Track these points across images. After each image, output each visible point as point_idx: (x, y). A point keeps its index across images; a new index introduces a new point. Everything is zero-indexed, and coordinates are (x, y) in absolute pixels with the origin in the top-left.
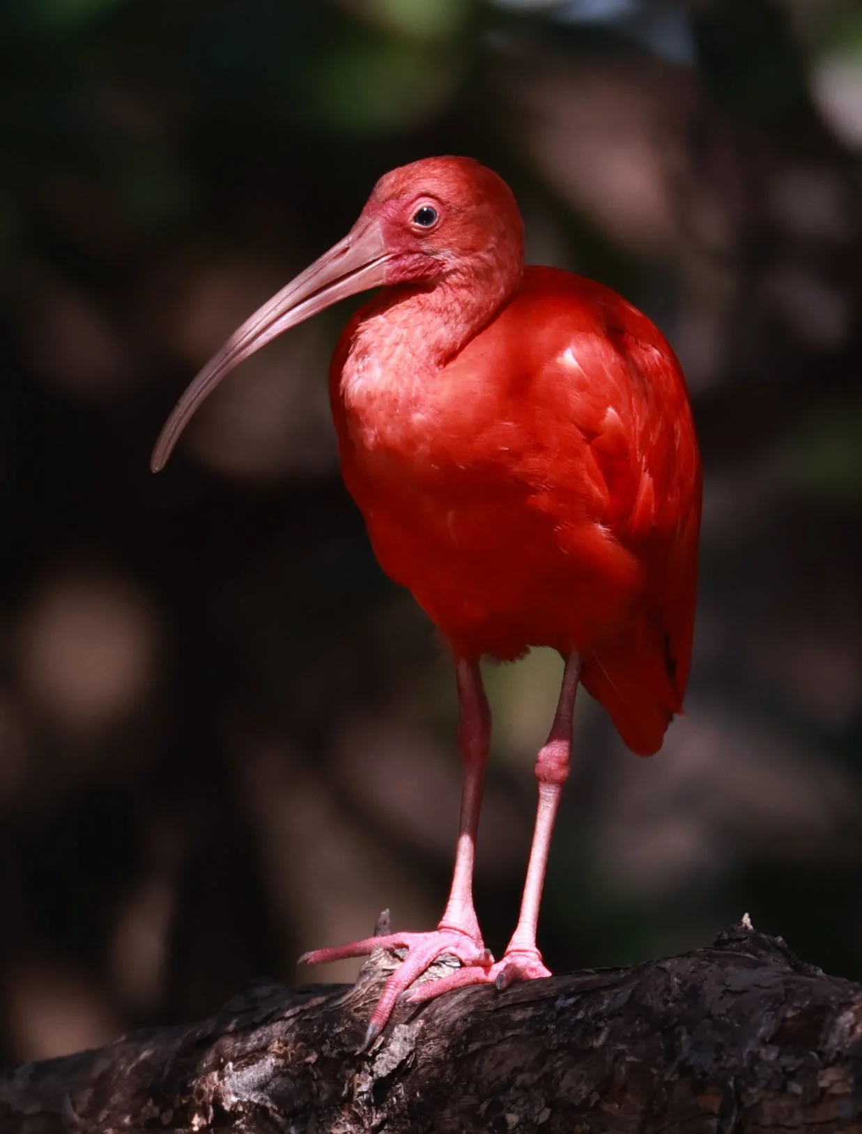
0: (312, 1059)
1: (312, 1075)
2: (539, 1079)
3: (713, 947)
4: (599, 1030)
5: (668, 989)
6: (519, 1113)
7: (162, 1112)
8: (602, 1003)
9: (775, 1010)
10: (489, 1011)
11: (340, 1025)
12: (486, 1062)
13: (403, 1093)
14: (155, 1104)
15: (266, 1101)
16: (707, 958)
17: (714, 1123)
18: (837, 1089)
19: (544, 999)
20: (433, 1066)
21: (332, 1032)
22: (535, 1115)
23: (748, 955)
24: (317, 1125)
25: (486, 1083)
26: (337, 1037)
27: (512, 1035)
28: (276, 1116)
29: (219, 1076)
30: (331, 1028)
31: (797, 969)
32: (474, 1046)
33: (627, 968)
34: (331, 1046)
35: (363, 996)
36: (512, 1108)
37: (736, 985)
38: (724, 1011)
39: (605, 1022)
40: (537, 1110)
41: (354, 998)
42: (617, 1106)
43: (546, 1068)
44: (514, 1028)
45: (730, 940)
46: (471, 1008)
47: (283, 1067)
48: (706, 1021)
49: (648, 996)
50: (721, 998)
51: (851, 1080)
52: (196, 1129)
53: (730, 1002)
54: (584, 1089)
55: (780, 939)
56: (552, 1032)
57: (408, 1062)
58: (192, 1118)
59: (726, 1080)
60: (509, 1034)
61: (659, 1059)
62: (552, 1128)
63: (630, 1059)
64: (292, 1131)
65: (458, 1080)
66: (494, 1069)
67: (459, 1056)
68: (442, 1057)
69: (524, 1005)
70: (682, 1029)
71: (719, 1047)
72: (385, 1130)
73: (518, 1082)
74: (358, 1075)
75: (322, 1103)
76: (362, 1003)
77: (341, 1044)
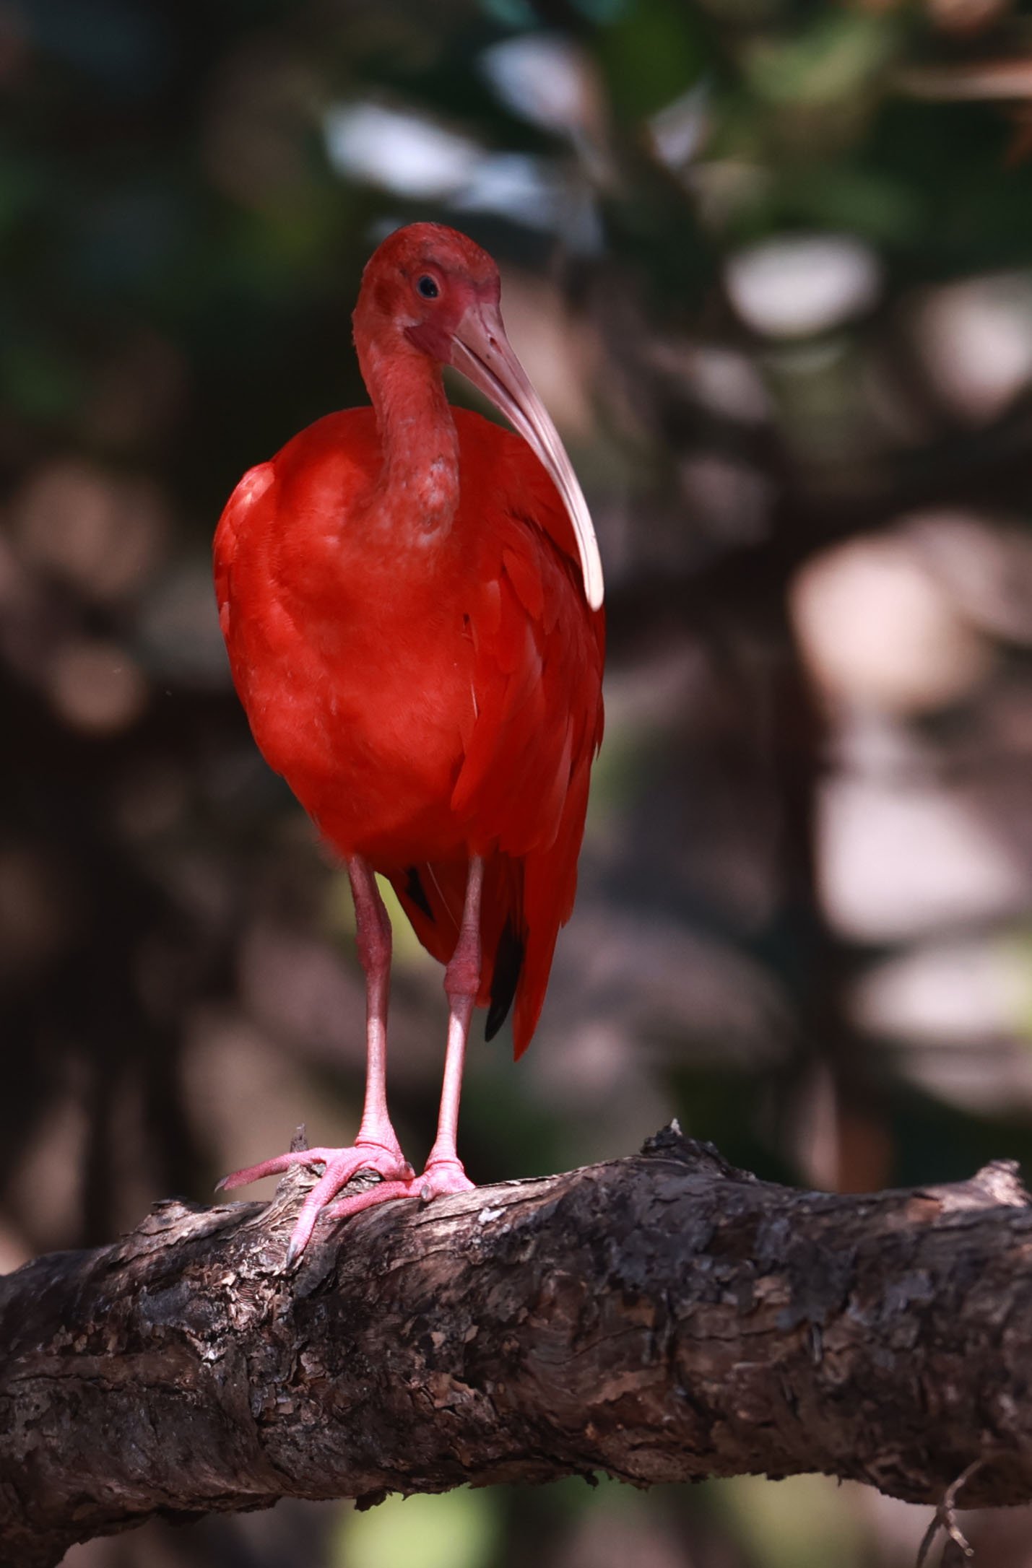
0: (230, 1279)
1: (229, 1298)
2: (466, 1296)
3: (641, 1154)
4: (525, 1244)
5: (596, 1200)
6: (445, 1332)
7: (75, 1338)
8: (528, 1215)
9: (708, 1218)
10: (411, 1227)
11: (256, 1245)
12: (410, 1279)
13: (324, 1314)
14: (68, 1331)
15: (183, 1325)
16: (635, 1166)
18: (774, 1299)
19: (469, 1213)
20: (354, 1284)
21: (249, 1252)
22: (462, 1333)
23: (678, 1162)
24: (236, 1348)
25: (410, 1302)
26: (255, 1258)
27: (437, 1251)
28: (194, 1340)
29: (133, 1301)
30: (248, 1248)
31: (729, 1175)
33: (554, 1179)
34: (248, 1267)
35: (280, 1214)
36: (438, 1327)
37: (666, 1193)
38: (653, 1221)
39: (531, 1235)
40: (464, 1328)
41: (272, 1217)
42: (546, 1322)
43: (472, 1284)
44: (437, 1244)
45: (658, 1148)
46: (392, 1224)
47: (200, 1290)
48: (637, 1232)
49: (576, 1207)
50: (652, 1207)
51: (788, 1289)
52: (111, 1355)
53: (660, 1211)
54: (512, 1305)
55: (711, 1144)
56: (476, 1247)
57: (329, 1281)
58: (106, 1342)
59: (658, 1292)
60: (433, 1249)
61: (589, 1272)
62: (480, 1347)
63: (557, 1273)
64: (211, 1355)
65: (381, 1299)
66: (417, 1287)
67: (381, 1274)
68: (364, 1275)
69: (449, 1219)
70: (612, 1240)
71: (651, 1258)
72: (307, 1352)
73: (443, 1300)
74: (278, 1296)
75: (240, 1326)
76: (280, 1221)
77: (259, 1264)
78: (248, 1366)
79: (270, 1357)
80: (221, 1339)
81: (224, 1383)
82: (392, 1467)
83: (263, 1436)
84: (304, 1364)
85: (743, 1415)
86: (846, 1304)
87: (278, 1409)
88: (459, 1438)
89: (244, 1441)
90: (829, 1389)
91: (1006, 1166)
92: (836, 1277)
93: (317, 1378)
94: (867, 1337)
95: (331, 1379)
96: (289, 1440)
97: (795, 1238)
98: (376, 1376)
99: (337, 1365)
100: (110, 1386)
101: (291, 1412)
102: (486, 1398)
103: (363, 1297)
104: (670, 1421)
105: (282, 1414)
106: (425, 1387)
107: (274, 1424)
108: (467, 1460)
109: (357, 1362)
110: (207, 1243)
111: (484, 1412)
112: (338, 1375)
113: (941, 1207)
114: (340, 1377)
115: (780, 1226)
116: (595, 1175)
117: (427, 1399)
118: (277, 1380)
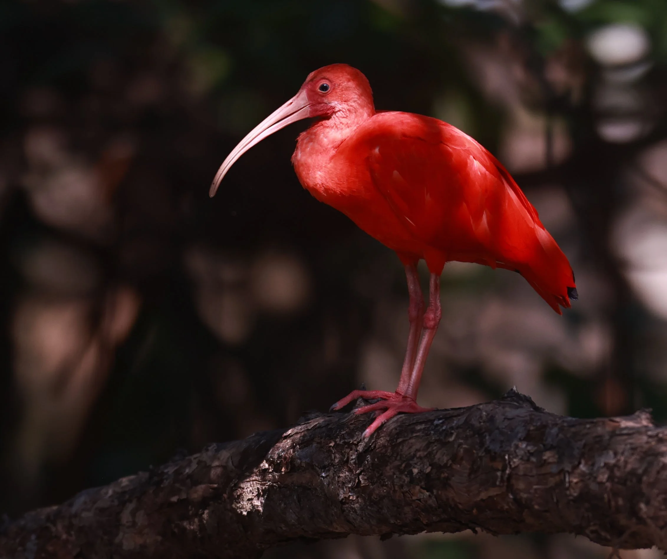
0: (332, 444)
1: (332, 451)
2: (427, 455)
4: (452, 434)
5: (481, 417)
6: (418, 469)
7: (269, 466)
8: (453, 423)
9: (526, 426)
10: (406, 425)
11: (344, 430)
12: (405, 447)
13: (370, 460)
14: (266, 462)
15: (313, 462)
16: (498, 404)
17: (499, 474)
18: (551, 460)
19: (429, 421)
20: (382, 448)
21: (341, 433)
22: (425, 469)
23: (515, 403)
24: (334, 472)
25: (404, 456)
26: (343, 436)
27: (416, 436)
28: (317, 468)
29: (293, 451)
30: (340, 431)
32: (400, 440)
33: (465, 408)
34: (340, 439)
35: (354, 418)
36: (415, 466)
37: (509, 416)
38: (504, 427)
39: (454, 430)
40: (425, 467)
41: (350, 419)
42: (459, 466)
43: (430, 450)
44: (416, 433)
45: (508, 397)
46: (399, 424)
47: (320, 448)
48: (497, 431)
49: (473, 420)
50: (503, 421)
51: (557, 456)
52: (283, 473)
53: (507, 423)
54: (445, 459)
56: (432, 435)
57: (372, 446)
58: (282, 469)
59: (504, 456)
60: (415, 435)
61: (477, 447)
62: (432, 475)
63: (464, 446)
64: (323, 475)
65: (393, 454)
66: (408, 450)
67: (393, 444)
68: (386, 444)
69: (421, 423)
70: (487, 434)
71: (502, 442)
72: (362, 475)
73: (418, 456)
74: (351, 452)
75: (336, 463)
76: (353, 421)
77: (344, 439)
78: (338, 479)
79: (347, 476)
80: (328, 468)
81: (328, 486)
82: (395, 523)
83: (343, 508)
84: (361, 480)
85: (536, 507)
86: (580, 463)
87: (350, 498)
88: (422, 513)
89: (335, 510)
90: (571, 498)
91: (647, 410)
92: (576, 452)
93: (366, 486)
94: (587, 477)
95: (371, 486)
96: (354, 510)
97: (561, 435)
98: (389, 486)
99: (374, 481)
100: (282, 486)
101: (354, 499)
102: (434, 496)
103: (385, 453)
104: (507, 509)
105: (351, 500)
106: (409, 491)
107: (348, 503)
108: (425, 522)
109: (382, 480)
110: (324, 429)
111: (432, 502)
112: (374, 484)
113: (620, 425)
114: (375, 486)
115: (555, 430)
116: (481, 407)
117: (410, 496)
118: (350, 486)
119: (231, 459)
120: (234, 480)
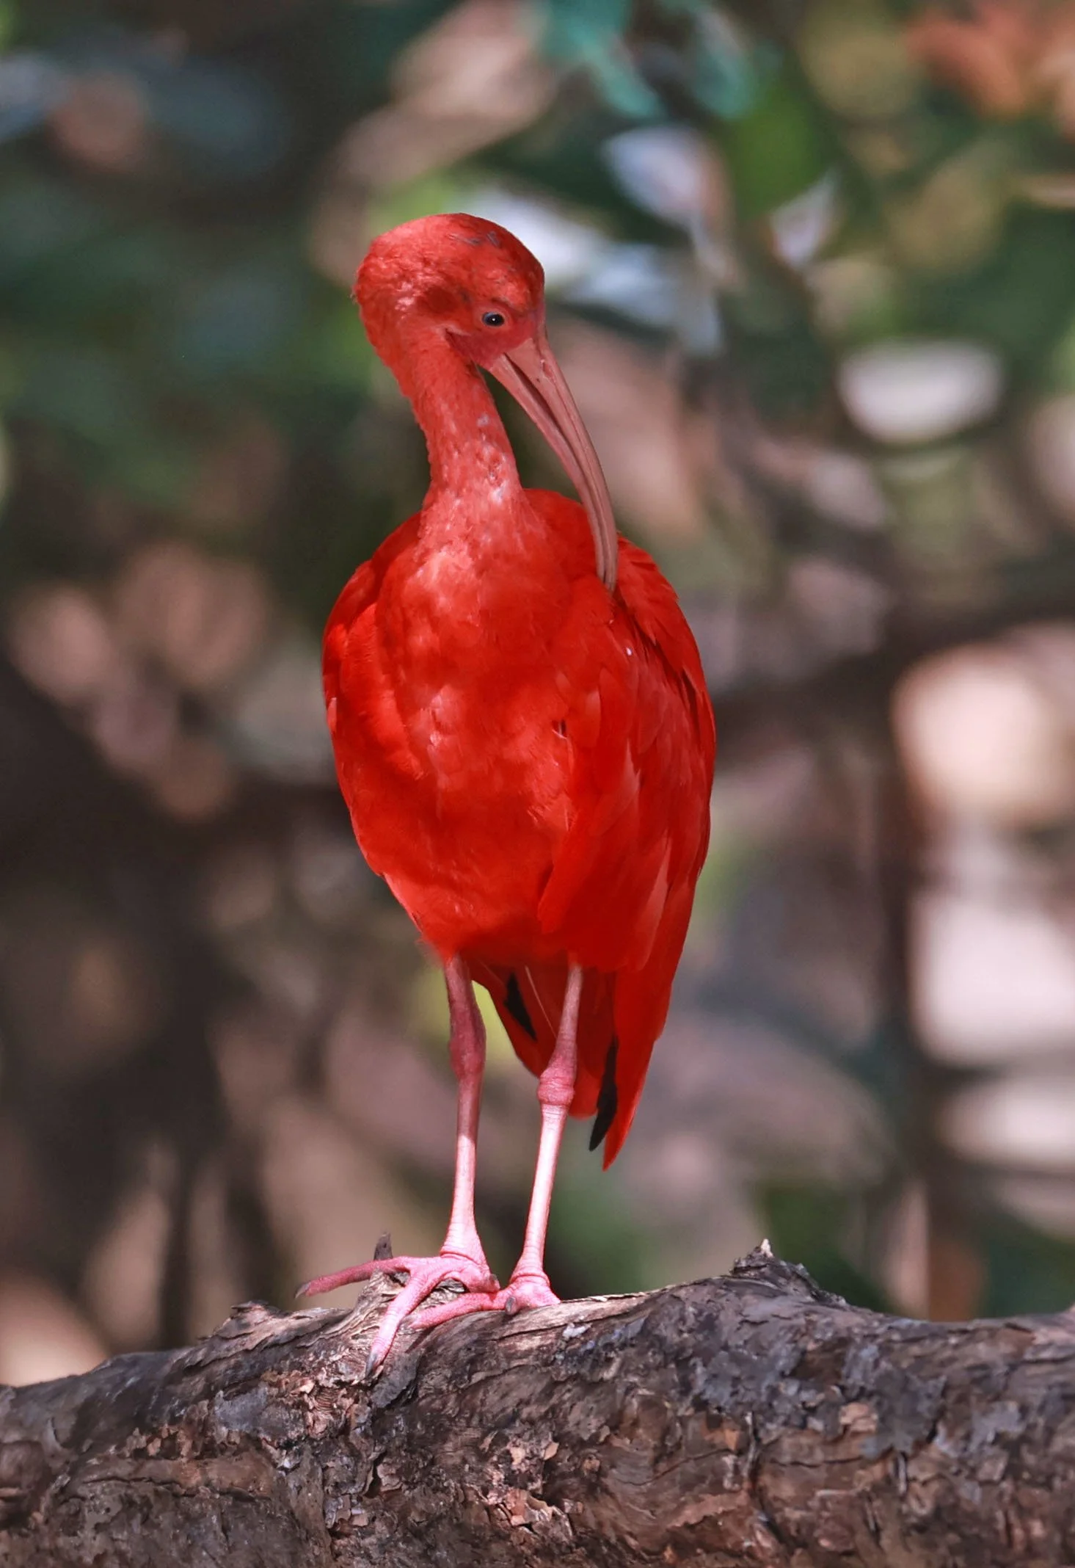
0: (308, 1387)
1: (306, 1406)
2: (547, 1413)
3: (729, 1274)
4: (609, 1361)
5: (683, 1319)
6: (525, 1447)
7: (149, 1441)
8: (613, 1332)
9: (795, 1342)
10: (495, 1340)
11: (336, 1353)
12: (491, 1393)
13: (403, 1426)
14: (141, 1433)
15: (258, 1432)
16: (724, 1287)
17: (729, 1460)
18: (861, 1426)
19: (553, 1328)
20: (434, 1397)
21: (328, 1360)
22: (542, 1449)
23: (768, 1284)
24: (313, 1457)
25: (490, 1416)
26: (334, 1366)
27: (519, 1366)
28: (269, 1447)
29: (208, 1405)
30: (327, 1356)
31: (819, 1298)
32: (478, 1377)
33: (640, 1296)
34: (327, 1375)
35: (361, 1322)
36: (518, 1444)
37: (754, 1315)
38: (741, 1343)
39: (616, 1352)
40: (544, 1444)
41: (353, 1325)
42: (628, 1441)
43: (554, 1400)
44: (520, 1358)
45: (748, 1268)
46: (475, 1336)
47: (277, 1397)
48: (723, 1353)
49: (662, 1324)
50: (738, 1329)
51: (875, 1417)
52: (184, 1460)
53: (748, 1332)
54: (594, 1423)
55: (801, 1267)
56: (560, 1363)
57: (409, 1392)
58: (180, 1448)
59: (743, 1415)
60: (515, 1363)
61: (673, 1392)
62: (560, 1464)
63: (640, 1392)
64: (286, 1463)
65: (461, 1412)
66: (498, 1401)
67: (462, 1386)
68: (444, 1388)
69: (533, 1333)
70: (697, 1360)
71: (736, 1380)
72: (383, 1463)
73: (524, 1415)
74: (356, 1406)
75: (317, 1434)
76: (360, 1330)
77: (338, 1372)
78: (323, 1476)
79: (346, 1467)
80: (297, 1447)
81: (299, 1493)
83: (336, 1548)
84: (381, 1476)
85: (824, 1543)
86: (933, 1434)
87: (352, 1521)
88: (535, 1557)
89: (316, 1552)
90: (912, 1520)
92: (924, 1406)
93: (393, 1491)
94: (954, 1469)
95: (407, 1492)
96: (362, 1552)
97: (884, 1365)
98: (453, 1491)
99: (414, 1479)
100: (183, 1491)
101: (366, 1524)
102: (564, 1516)
103: (442, 1410)
104: (750, 1547)
105: (356, 1526)
106: (503, 1503)
107: (348, 1535)
109: (434, 1476)
110: (286, 1349)
111: (561, 1531)
112: (415, 1488)
113: (1032, 1339)
114: (416, 1490)
115: (869, 1352)
116: (682, 1293)
117: (503, 1515)
118: (352, 1491)
119: (53, 1426)
120: (60, 1477)
